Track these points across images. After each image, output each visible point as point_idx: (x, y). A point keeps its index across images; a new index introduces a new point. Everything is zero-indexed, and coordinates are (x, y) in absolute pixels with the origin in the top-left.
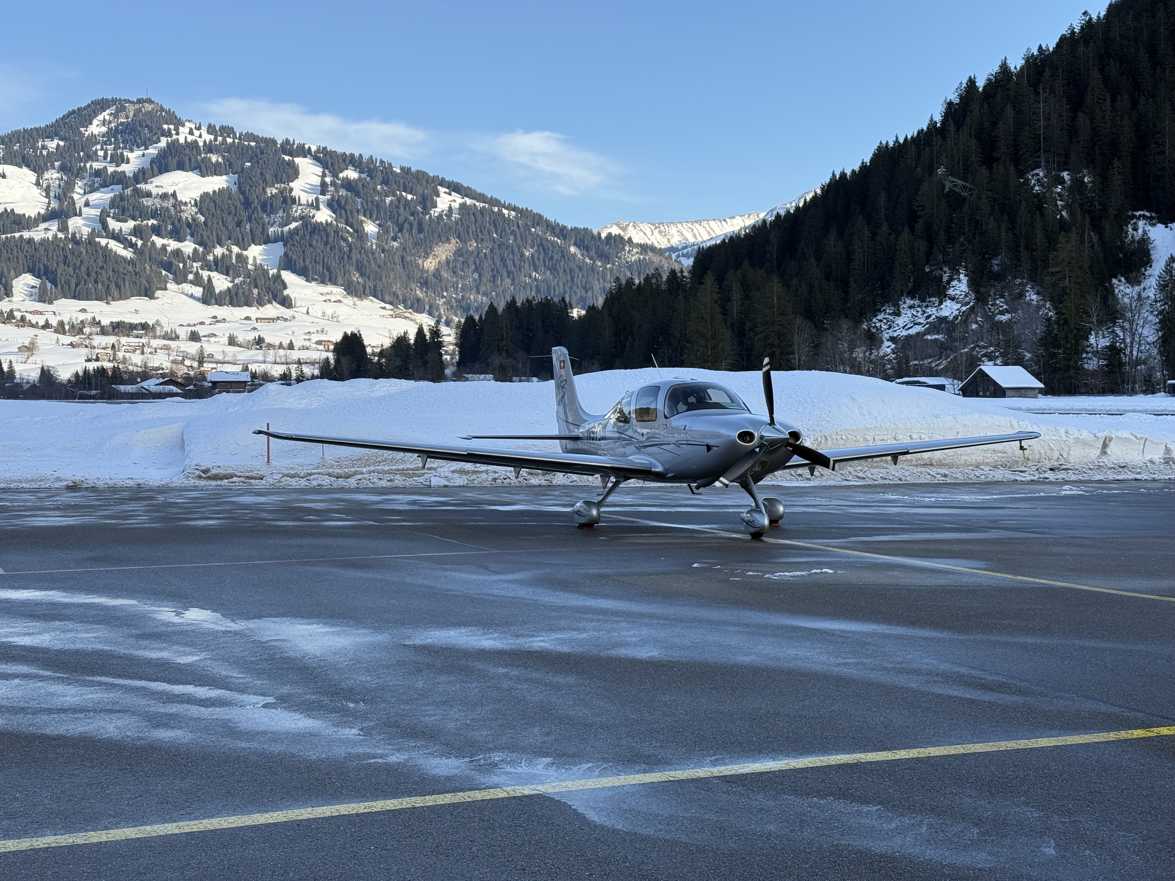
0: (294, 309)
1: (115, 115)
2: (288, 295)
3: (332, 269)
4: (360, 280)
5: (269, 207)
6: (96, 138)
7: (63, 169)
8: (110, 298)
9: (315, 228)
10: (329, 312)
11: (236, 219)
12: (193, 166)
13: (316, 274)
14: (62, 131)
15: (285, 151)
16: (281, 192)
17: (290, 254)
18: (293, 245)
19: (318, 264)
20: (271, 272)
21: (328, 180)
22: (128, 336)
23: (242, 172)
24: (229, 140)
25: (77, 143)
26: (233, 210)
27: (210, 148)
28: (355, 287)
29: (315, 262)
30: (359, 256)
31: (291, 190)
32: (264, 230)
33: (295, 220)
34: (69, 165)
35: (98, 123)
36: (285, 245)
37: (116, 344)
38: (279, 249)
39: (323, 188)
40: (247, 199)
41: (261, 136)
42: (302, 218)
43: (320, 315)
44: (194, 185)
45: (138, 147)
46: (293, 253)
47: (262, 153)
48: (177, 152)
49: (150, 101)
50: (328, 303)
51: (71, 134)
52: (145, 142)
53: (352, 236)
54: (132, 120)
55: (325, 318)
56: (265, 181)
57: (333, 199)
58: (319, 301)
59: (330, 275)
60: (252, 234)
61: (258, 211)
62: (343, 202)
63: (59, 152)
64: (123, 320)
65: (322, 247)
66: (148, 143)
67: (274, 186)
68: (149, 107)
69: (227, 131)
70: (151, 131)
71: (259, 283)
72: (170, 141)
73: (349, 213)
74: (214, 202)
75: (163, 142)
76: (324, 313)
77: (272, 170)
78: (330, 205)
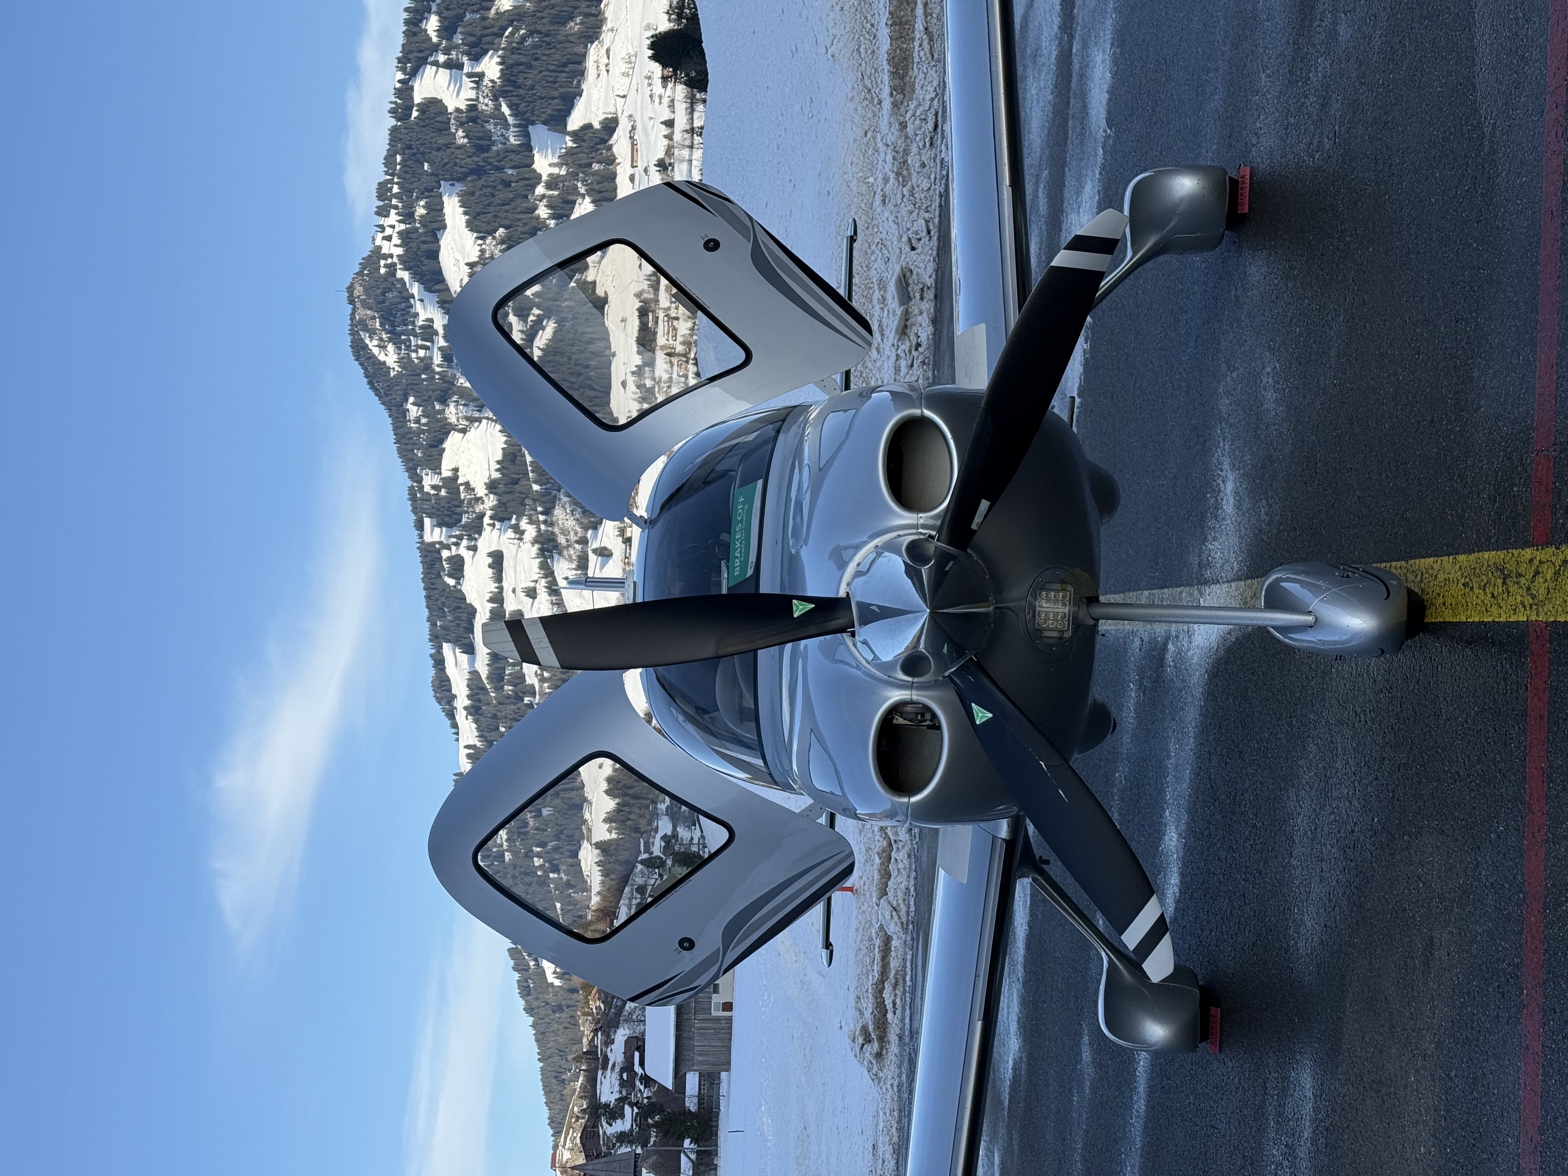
0: (619, 115)
1: (372, 333)
2: (601, 123)
3: (564, 60)
4: (578, 20)
5: (481, 142)
6: (403, 358)
7: (444, 401)
8: (607, 352)
9: (508, 80)
10: (623, 67)
11: (500, 187)
12: (431, 239)
13: (572, 82)
14: (395, 399)
15: (405, 115)
16: (461, 124)
17: (544, 117)
18: (532, 112)
19: (558, 79)
20: (570, 144)
21: (442, 58)
22: (655, 333)
23: (437, 175)
24: (396, 189)
25: (409, 381)
26: (488, 190)
27: (407, 216)
28: (589, 28)
29: (555, 83)
30: (544, 21)
31: (458, 110)
32: (513, 150)
33: (498, 107)
34: (438, 392)
35: (382, 354)
36: (533, 123)
37: (665, 352)
38: (538, 132)
39: (453, 65)
40: (472, 172)
41: (388, 147)
42: (495, 98)
43: (626, 80)
44: (457, 238)
45: (412, 307)
46: (544, 113)
47: (410, 147)
48: (414, 259)
49: (351, 289)
50: (611, 68)
51: (398, 388)
52: (403, 298)
53: (516, 30)
54: (378, 312)
55: (631, 73)
56: (448, 146)
57: (468, 54)
58: (608, 81)
59: (572, 63)
60: (520, 167)
61: (488, 157)
62: (473, 39)
63: (423, 404)
64: (635, 339)
65: (535, 72)
66: (405, 294)
67: (454, 134)
68: (358, 290)
69: (383, 191)
70: (390, 290)
71: (584, 161)
72: (401, 266)
73: (486, 32)
74: (478, 214)
75: (403, 274)
76: (623, 74)
77: (432, 135)
78: (476, 58)
